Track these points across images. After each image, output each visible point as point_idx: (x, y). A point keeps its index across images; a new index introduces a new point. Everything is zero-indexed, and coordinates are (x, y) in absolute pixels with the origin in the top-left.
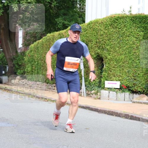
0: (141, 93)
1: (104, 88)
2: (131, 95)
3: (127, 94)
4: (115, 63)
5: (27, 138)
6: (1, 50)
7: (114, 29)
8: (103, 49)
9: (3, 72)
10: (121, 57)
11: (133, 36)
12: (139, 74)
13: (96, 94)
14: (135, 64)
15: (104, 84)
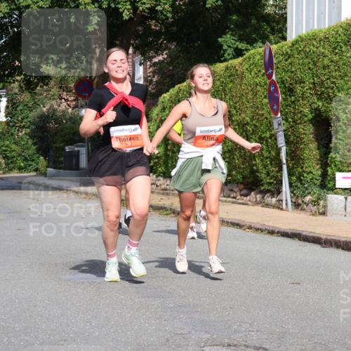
1: (333, 189)
5: (159, 307)
8: (329, 99)
13: (316, 203)
15: (334, 179)
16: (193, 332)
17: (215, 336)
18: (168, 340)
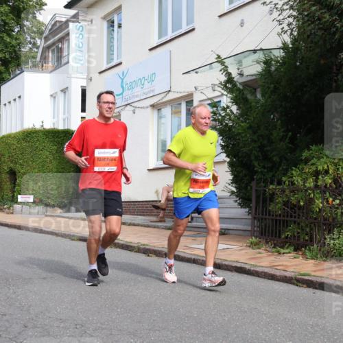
0: (55, 207)
1: (17, 202)
2: (45, 208)
3: (41, 208)
7: (27, 143)
8: (16, 163)
11: (46, 150)
13: (9, 208)
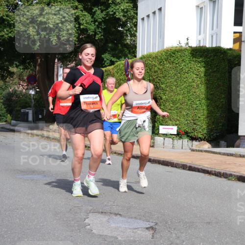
0: (201, 140)
1: (158, 134)
2: (190, 142)
4: (172, 105)
6: (38, 90)
7: (170, 64)
8: (157, 88)
9: (40, 117)
10: (178, 98)
11: (193, 72)
12: (199, 118)
14: (195, 106)
15: (158, 129)
16: (84, 206)
17: (95, 208)
18: (71, 210)
